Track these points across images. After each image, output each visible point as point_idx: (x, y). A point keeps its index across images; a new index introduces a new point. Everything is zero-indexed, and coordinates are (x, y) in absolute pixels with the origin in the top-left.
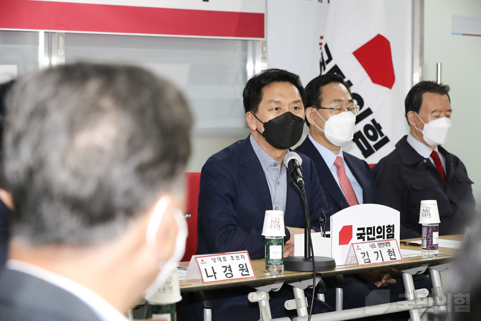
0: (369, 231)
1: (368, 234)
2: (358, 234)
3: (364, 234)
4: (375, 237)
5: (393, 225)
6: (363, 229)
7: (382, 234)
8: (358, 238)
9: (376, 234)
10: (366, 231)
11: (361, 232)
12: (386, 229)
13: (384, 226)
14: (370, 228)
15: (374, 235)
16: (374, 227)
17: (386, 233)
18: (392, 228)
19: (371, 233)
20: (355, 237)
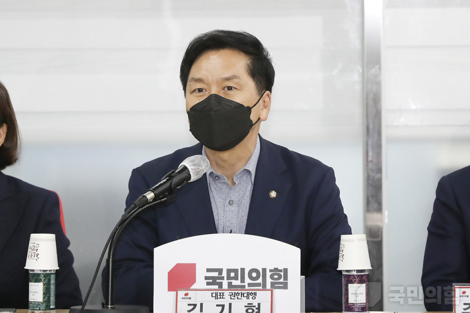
0: (232, 275)
1: (229, 278)
2: (206, 278)
3: (223, 278)
4: (246, 284)
5: (286, 270)
6: (220, 271)
7: (260, 281)
8: (208, 284)
9: (247, 280)
10: (224, 274)
11: (216, 274)
12: (268, 274)
13: (264, 270)
14: (236, 271)
15: (243, 280)
16: (243, 270)
17: (269, 281)
18: (282, 274)
19: (236, 278)
20: (200, 282)
